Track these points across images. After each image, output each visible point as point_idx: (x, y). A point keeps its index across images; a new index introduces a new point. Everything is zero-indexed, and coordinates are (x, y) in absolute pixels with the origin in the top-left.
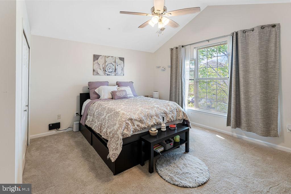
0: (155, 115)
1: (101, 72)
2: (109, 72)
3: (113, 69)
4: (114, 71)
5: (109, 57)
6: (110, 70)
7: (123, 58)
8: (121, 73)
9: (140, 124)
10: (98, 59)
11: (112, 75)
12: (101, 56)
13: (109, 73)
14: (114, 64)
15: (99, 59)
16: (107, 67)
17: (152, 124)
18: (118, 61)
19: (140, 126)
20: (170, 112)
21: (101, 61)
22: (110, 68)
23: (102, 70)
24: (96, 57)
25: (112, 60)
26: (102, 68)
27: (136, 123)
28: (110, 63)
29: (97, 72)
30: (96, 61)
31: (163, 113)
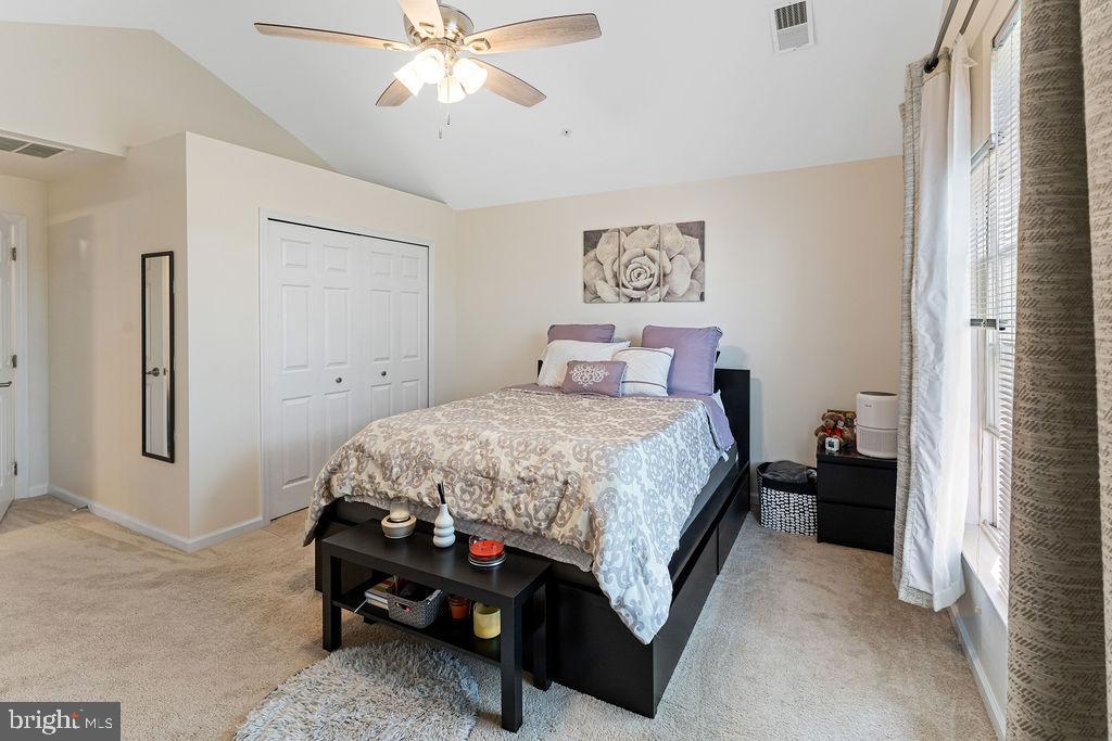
0: (442, 469)
1: (605, 290)
2: (635, 289)
3: (652, 276)
4: (655, 283)
5: (636, 228)
6: (642, 282)
7: (702, 224)
8: (689, 289)
9: (379, 478)
10: (594, 245)
11: (650, 298)
12: (605, 231)
13: (635, 294)
14: (655, 253)
15: (599, 246)
16: (628, 271)
17: (412, 494)
18: (673, 238)
19: (376, 481)
20: (515, 481)
21: (605, 249)
22: (639, 275)
23: (612, 282)
24: (591, 239)
25: (646, 240)
26: (609, 275)
27: (371, 468)
28: (640, 251)
29: (595, 293)
30: (591, 254)
31: (479, 473)
